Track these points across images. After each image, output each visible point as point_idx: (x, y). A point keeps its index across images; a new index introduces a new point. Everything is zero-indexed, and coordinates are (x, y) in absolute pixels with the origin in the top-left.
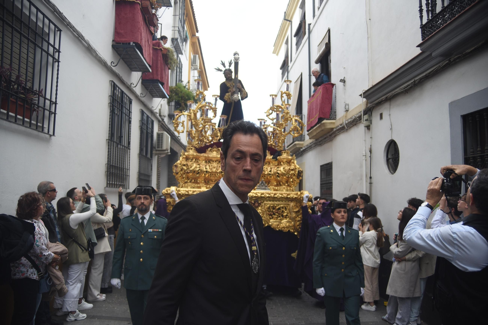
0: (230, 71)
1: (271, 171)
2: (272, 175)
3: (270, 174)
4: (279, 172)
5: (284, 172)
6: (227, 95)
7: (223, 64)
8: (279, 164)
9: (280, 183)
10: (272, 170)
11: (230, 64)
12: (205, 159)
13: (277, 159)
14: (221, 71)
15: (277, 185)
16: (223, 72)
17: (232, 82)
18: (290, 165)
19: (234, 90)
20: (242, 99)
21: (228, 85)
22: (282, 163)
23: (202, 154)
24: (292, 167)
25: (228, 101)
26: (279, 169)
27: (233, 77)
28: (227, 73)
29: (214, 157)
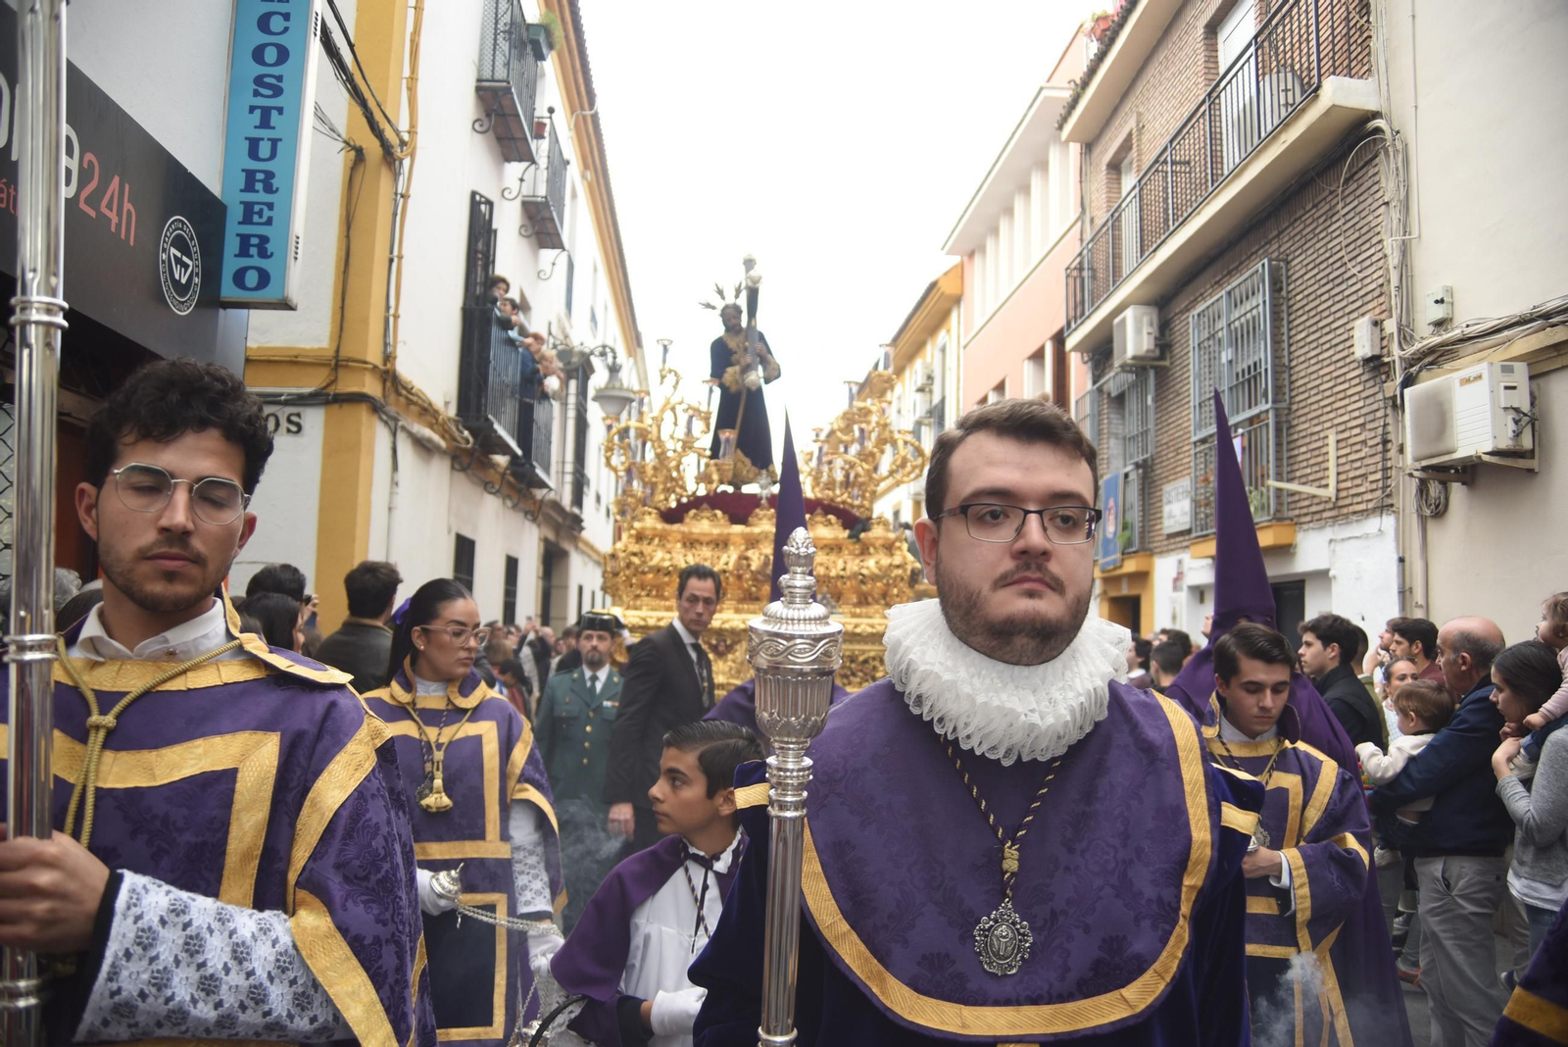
0: (738, 310)
1: (844, 569)
2: (849, 578)
3: (842, 577)
4: (864, 571)
5: (876, 571)
6: (731, 372)
7: (720, 292)
8: (865, 551)
9: (866, 599)
10: (849, 566)
11: (738, 292)
12: (683, 538)
13: (859, 540)
14: (714, 308)
15: (859, 604)
16: (718, 312)
17: (741, 337)
18: (892, 555)
19: (748, 359)
20: (767, 381)
21: (732, 344)
22: (872, 550)
23: (676, 527)
24: (897, 560)
25: (733, 389)
26: (865, 564)
27: (744, 324)
28: (730, 315)
29: (705, 535)
